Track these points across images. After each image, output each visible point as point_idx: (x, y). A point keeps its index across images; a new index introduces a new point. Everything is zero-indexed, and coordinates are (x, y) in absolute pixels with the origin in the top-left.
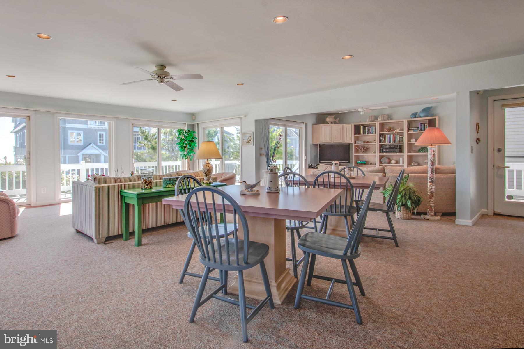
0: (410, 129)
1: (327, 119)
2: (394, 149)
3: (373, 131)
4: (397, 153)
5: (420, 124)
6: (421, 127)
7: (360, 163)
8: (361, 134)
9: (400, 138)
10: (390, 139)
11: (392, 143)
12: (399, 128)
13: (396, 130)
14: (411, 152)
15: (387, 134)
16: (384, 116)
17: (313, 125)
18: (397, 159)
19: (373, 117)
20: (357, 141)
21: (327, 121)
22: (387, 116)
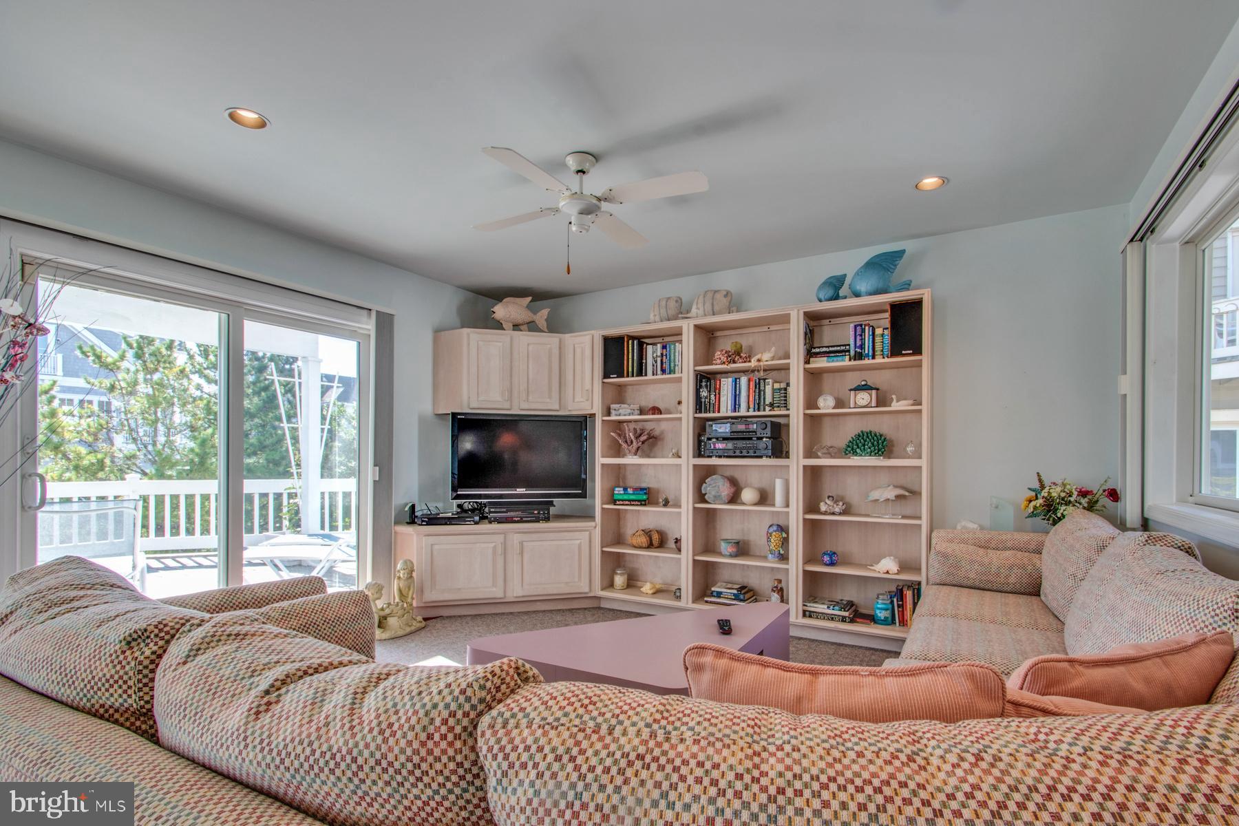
0: (814, 351)
1: (496, 309)
2: (750, 439)
3: (672, 365)
4: (761, 457)
5: (856, 327)
6: (859, 343)
7: (626, 497)
8: (628, 376)
9: (774, 390)
10: (736, 397)
11: (743, 412)
12: (773, 349)
13: (758, 357)
14: (819, 454)
15: (725, 373)
16: (713, 298)
17: (437, 331)
18: (764, 484)
19: (672, 304)
20: (613, 406)
21: (496, 316)
22: (726, 296)
